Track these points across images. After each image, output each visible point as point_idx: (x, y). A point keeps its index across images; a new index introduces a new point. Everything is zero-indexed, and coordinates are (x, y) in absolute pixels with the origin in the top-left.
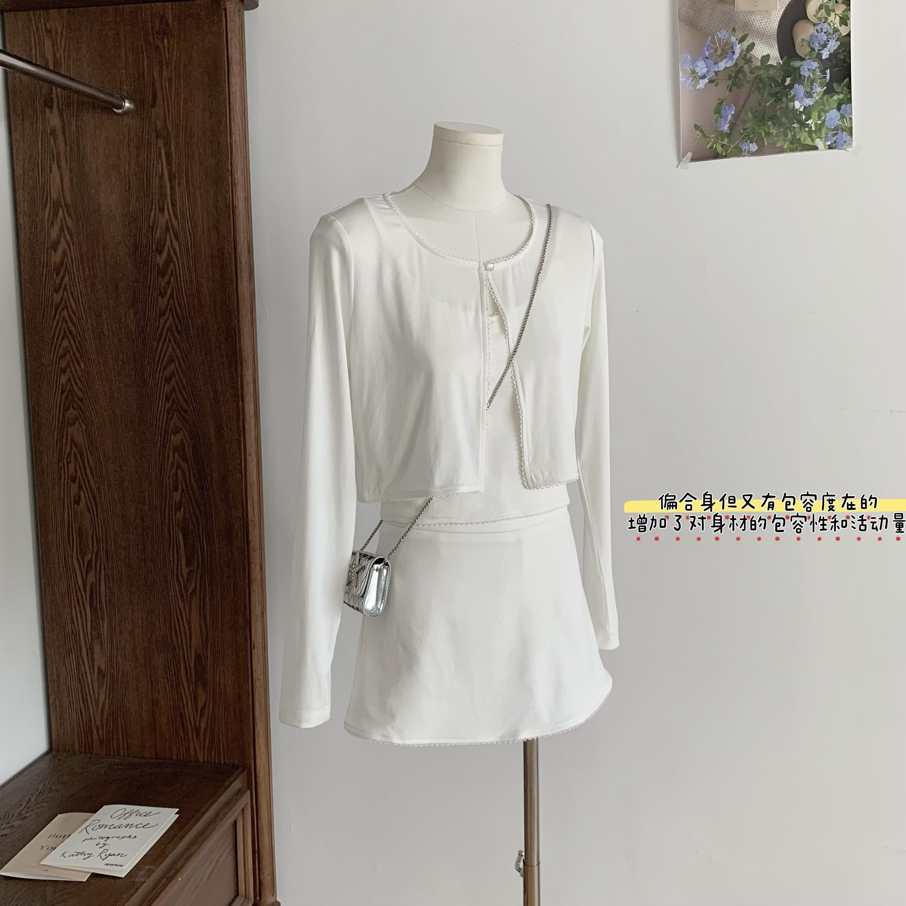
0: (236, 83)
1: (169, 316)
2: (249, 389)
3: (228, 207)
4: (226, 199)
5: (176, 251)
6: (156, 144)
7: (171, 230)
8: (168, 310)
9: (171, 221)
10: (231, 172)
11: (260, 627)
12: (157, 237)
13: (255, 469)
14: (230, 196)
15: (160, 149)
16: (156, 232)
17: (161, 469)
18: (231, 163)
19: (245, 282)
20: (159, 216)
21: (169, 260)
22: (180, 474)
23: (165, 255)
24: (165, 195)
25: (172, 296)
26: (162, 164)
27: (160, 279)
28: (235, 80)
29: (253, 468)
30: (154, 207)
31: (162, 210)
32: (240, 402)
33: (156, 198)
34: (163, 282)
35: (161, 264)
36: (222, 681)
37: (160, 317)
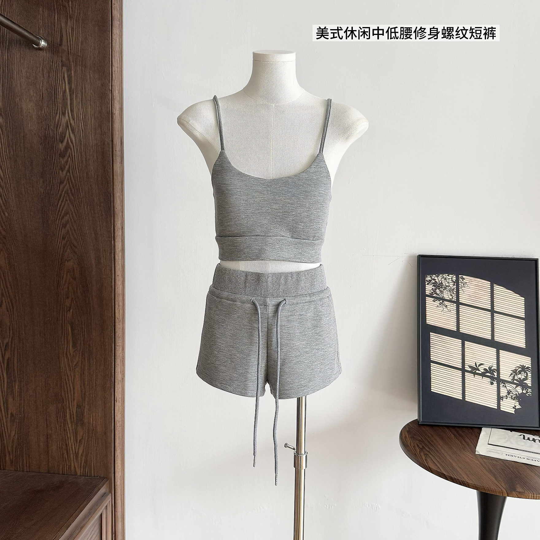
0: (117, 33)
1: (66, 184)
2: (118, 233)
3: (108, 113)
4: (107, 108)
5: (72, 140)
6: (62, 71)
7: (70, 127)
8: (66, 180)
9: (69, 121)
10: (112, 91)
11: (121, 387)
12: (60, 131)
13: (121, 285)
14: (110, 106)
15: (64, 74)
16: (59, 128)
17: (58, 284)
18: (112, 85)
19: (118, 163)
20: (62, 117)
21: (67, 147)
22: (70, 288)
23: (65, 143)
24: (67, 104)
25: (68, 171)
26: (65, 83)
27: (61, 159)
28: (116, 31)
29: (120, 284)
30: (58, 112)
31: (64, 114)
32: (113, 241)
33: (60, 106)
34: (63, 161)
35: (62, 149)
36: (94, 422)
37: (60, 183)
